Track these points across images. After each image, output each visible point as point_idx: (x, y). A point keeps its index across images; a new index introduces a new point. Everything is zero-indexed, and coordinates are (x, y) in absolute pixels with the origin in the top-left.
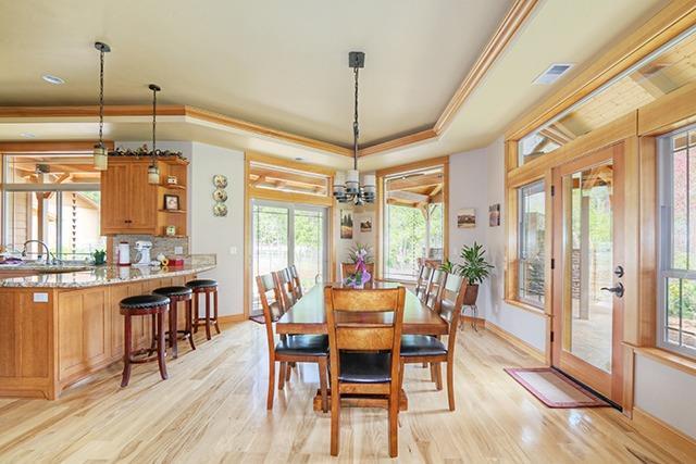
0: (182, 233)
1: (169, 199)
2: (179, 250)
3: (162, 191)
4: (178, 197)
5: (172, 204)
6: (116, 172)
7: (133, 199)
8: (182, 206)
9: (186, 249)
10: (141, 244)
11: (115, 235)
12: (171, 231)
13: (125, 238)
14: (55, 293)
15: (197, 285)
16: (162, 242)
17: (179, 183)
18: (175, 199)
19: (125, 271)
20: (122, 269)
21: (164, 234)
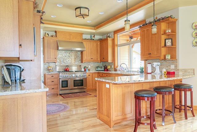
0: (174, 58)
1: (167, 41)
2: (173, 67)
3: (163, 37)
4: (172, 39)
5: (169, 43)
6: (145, 32)
7: (152, 43)
8: (174, 44)
9: (176, 66)
10: (155, 64)
11: (146, 60)
12: (168, 57)
13: (150, 61)
14: (111, 85)
15: (179, 87)
16: (164, 63)
17: (172, 32)
18: (170, 41)
19: (149, 76)
20: (148, 75)
21: (165, 59)
